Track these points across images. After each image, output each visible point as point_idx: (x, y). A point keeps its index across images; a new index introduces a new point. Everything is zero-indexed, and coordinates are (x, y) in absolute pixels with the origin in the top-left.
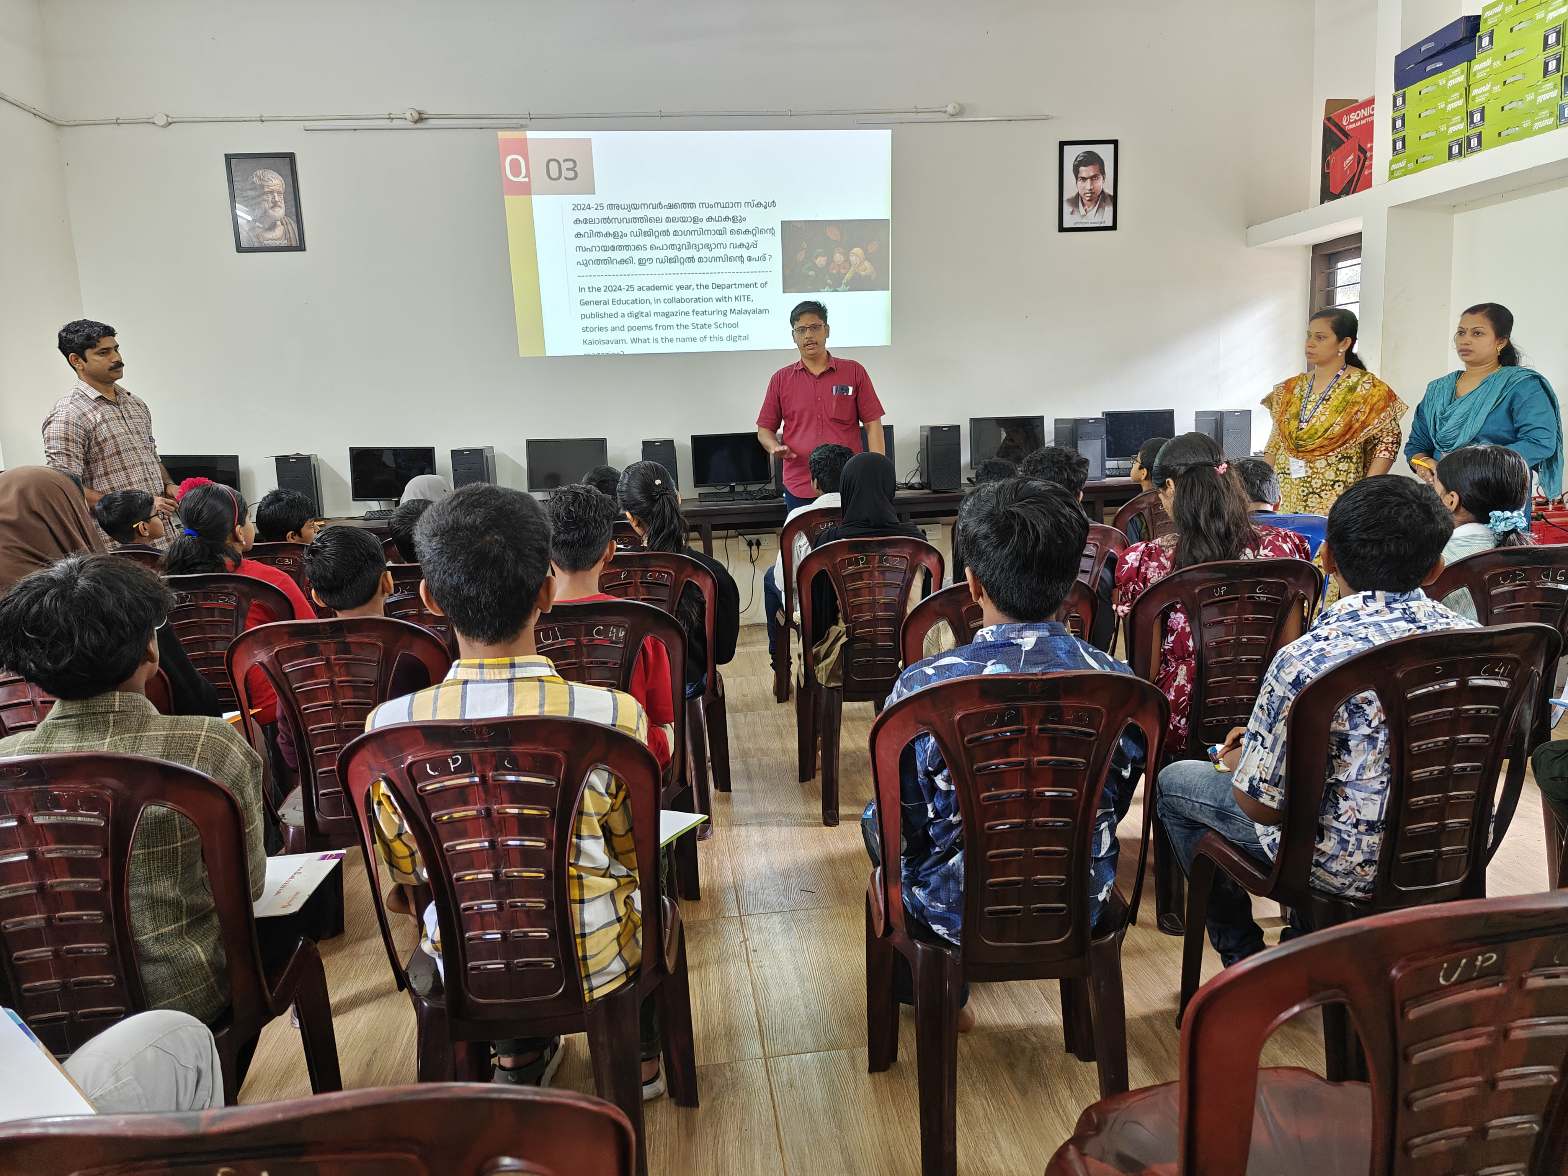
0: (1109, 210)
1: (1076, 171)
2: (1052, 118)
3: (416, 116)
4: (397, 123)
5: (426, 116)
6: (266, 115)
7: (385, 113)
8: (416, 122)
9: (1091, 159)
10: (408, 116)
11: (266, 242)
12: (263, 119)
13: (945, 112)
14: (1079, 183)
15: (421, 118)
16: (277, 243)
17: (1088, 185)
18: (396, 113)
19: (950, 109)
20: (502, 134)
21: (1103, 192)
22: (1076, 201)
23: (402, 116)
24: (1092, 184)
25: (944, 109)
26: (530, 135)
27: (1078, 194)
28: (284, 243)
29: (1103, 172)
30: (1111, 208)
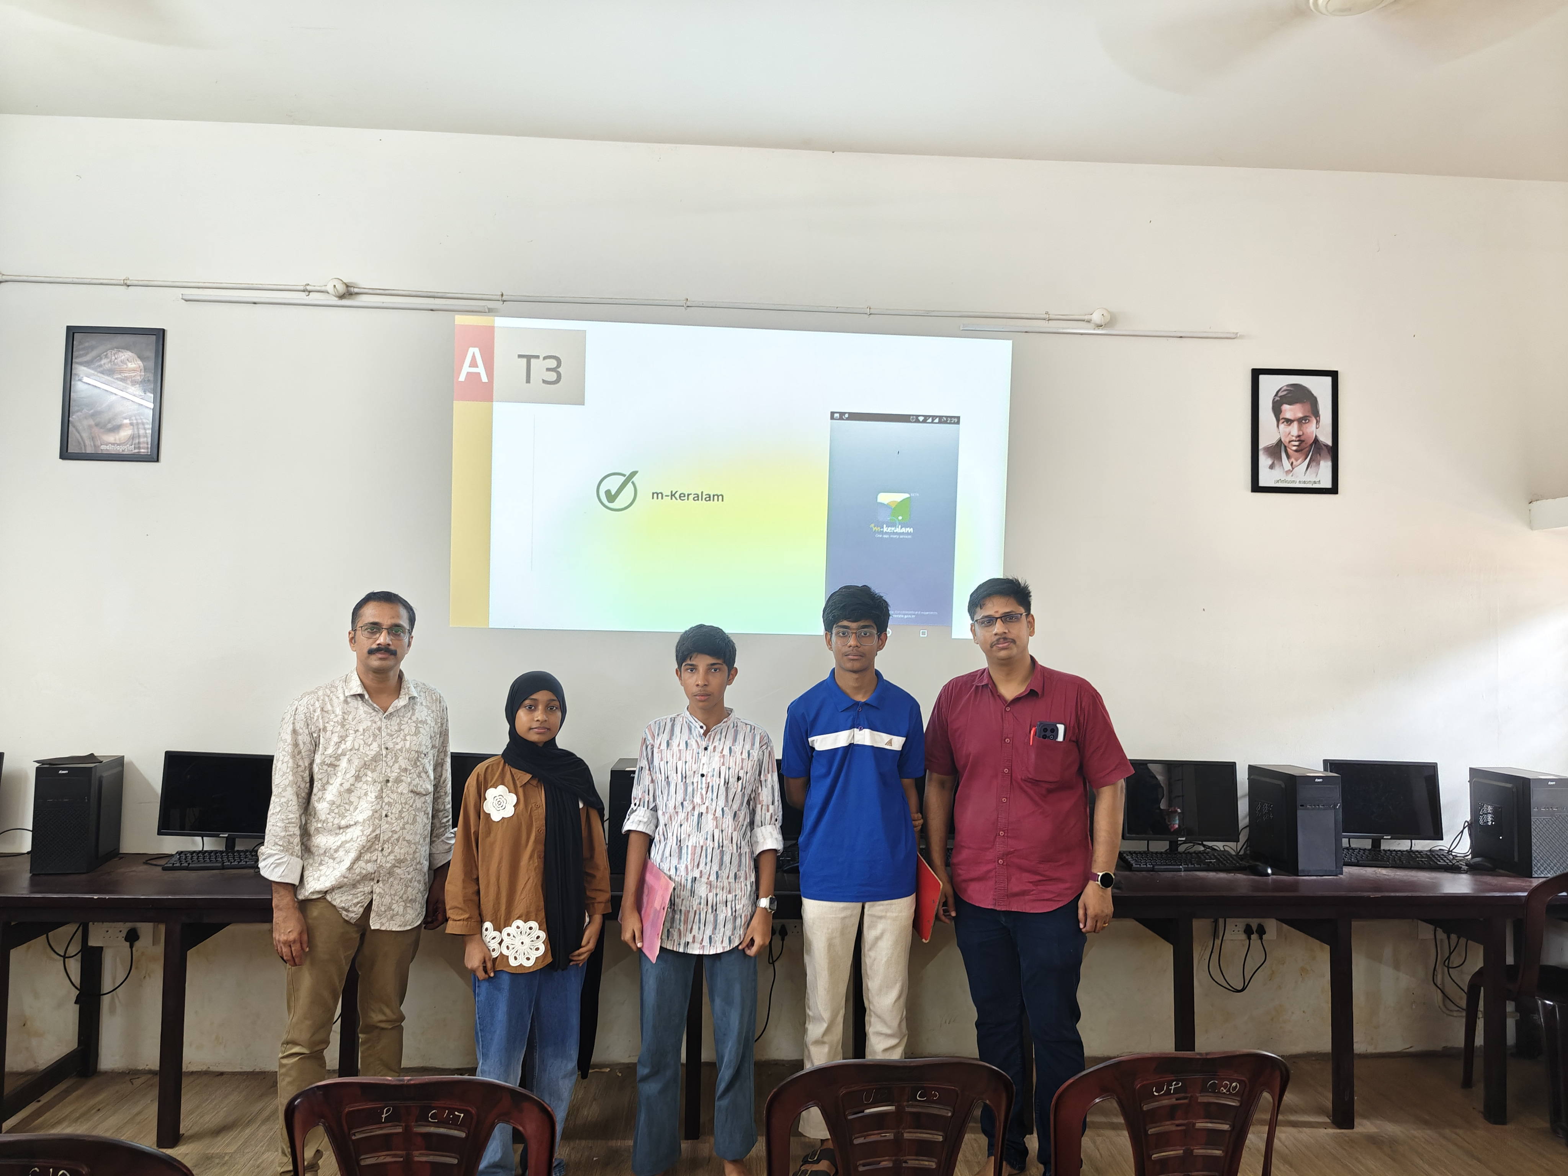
0: (1326, 466)
1: (1277, 409)
2: (1242, 337)
3: (341, 289)
4: (315, 298)
5: (356, 290)
6: (133, 278)
7: (300, 283)
8: (342, 297)
9: (1298, 395)
10: (330, 288)
11: (103, 447)
12: (128, 282)
13: (1089, 321)
14: (1282, 426)
15: (348, 293)
16: (119, 449)
17: (1294, 430)
18: (315, 284)
19: (1097, 317)
20: (461, 320)
21: (1316, 441)
22: (1277, 450)
23: (323, 288)
24: (1300, 429)
25: (1086, 318)
26: (500, 322)
27: (1280, 441)
28: (128, 449)
29: (1316, 414)
30: (1329, 464)
